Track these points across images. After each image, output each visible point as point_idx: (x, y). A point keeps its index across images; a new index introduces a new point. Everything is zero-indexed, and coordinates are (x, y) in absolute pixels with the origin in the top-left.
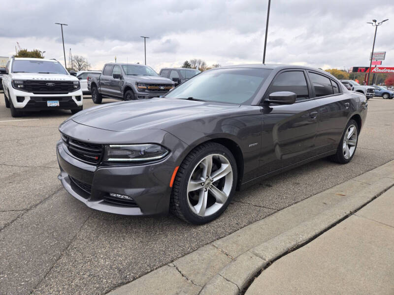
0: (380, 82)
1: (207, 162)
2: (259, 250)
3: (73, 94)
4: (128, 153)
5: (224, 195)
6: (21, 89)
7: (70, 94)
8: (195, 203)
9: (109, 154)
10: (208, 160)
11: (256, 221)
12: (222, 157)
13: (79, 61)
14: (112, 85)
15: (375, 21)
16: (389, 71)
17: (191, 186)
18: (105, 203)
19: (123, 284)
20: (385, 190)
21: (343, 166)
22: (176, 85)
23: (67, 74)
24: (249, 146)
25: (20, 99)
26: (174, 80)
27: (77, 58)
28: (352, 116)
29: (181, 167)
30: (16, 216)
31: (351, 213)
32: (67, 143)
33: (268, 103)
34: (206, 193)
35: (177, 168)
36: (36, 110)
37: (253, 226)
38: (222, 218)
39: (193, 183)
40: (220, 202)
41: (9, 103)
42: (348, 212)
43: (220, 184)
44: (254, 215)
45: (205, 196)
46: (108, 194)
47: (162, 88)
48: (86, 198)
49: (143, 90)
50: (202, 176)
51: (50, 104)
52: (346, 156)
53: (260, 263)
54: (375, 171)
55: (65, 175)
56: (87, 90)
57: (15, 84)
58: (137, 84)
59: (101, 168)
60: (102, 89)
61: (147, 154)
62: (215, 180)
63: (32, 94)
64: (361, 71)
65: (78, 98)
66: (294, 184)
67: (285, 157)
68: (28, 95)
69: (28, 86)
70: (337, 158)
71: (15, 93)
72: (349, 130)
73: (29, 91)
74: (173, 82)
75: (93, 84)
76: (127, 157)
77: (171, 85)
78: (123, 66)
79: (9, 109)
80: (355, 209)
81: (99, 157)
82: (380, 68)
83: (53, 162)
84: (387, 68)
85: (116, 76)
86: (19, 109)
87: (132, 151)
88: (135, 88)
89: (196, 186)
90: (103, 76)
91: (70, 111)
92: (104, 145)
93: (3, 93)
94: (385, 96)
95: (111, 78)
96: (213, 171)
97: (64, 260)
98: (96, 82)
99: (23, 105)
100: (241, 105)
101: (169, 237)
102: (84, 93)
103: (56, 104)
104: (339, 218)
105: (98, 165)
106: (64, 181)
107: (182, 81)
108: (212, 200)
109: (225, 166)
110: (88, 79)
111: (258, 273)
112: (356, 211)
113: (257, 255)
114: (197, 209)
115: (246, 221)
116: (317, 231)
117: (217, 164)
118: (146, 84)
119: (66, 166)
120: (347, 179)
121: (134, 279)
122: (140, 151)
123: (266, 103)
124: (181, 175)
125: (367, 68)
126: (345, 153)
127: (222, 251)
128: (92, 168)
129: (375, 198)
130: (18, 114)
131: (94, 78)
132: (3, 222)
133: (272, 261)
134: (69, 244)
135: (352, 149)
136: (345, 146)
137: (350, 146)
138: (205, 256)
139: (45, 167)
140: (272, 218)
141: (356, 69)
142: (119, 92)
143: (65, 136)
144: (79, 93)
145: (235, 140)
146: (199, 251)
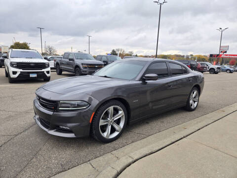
0: (226, 63)
1: (110, 110)
2: (132, 155)
3: (45, 70)
4: (69, 105)
5: (120, 128)
6: (15, 67)
7: (43, 70)
8: (104, 131)
9: (59, 106)
10: (111, 109)
11: (136, 141)
12: (119, 107)
13: (50, 49)
14: (68, 64)
15: (221, 29)
16: (231, 56)
17: (102, 123)
18: (57, 131)
19: (63, 171)
20: (207, 126)
21: (191, 113)
22: (105, 65)
23: (42, 58)
24: (133, 102)
25: (14, 73)
26: (104, 62)
27: (49, 47)
28: (194, 85)
29: (96, 112)
30: (10, 138)
31: (184, 137)
32: (39, 100)
33: (145, 80)
34: (110, 126)
35: (94, 113)
36: (23, 79)
37: (134, 144)
38: (119, 140)
39: (102, 121)
40: (117, 131)
41: (7, 75)
42: (183, 137)
43: (118, 122)
44: (136, 138)
45: (109, 128)
46: (59, 127)
47: (96, 66)
48: (47, 128)
49: (86, 68)
50: (108, 117)
51: (31, 76)
52: (192, 107)
53: (131, 160)
54: (207, 115)
55: (37, 117)
56: (53, 66)
57: (12, 65)
58: (82, 64)
59: (56, 113)
60: (62, 66)
61: (79, 106)
62: (115, 119)
63: (21, 70)
64: (214, 56)
65: (48, 72)
66: (161, 122)
67: (154, 107)
68: (19, 71)
69: (19, 65)
70: (187, 108)
71: (12, 69)
72: (193, 93)
73: (20, 68)
74: (103, 63)
75: (57, 64)
76: (69, 107)
77: (102, 65)
78: (74, 54)
79: (8, 78)
80: (186, 135)
81: (55, 107)
82: (225, 55)
83: (31, 109)
84: (230, 55)
85: (70, 60)
86: (13, 78)
87: (71, 104)
88: (81, 66)
89: (105, 122)
90: (63, 59)
91: (43, 80)
92: (57, 101)
93: (4, 68)
94: (228, 71)
95: (68, 60)
96: (114, 115)
97: (34, 160)
98: (59, 62)
99: (16, 76)
100: (129, 80)
101: (89, 149)
102: (51, 69)
103: (35, 75)
104: (177, 139)
105: (54, 111)
106: (36, 120)
107: (109, 62)
108: (113, 130)
109: (120, 112)
110: (55, 61)
111: (129, 165)
112: (187, 136)
113: (130, 157)
114: (105, 135)
115: (131, 141)
116: (163, 146)
117: (116, 111)
118: (87, 64)
119: (38, 112)
120: (190, 119)
121: (69, 169)
122: (75, 105)
123: (143, 79)
124: (96, 117)
125: (218, 55)
126: (191, 105)
127: (115, 156)
128: (51, 113)
129: (199, 129)
130: (13, 81)
131: (58, 60)
132: (3, 142)
133: (137, 160)
134: (37, 152)
135: (196, 103)
136: (191, 102)
137: (194, 102)
138: (106, 158)
139: (27, 112)
140: (145, 140)
141: (211, 56)
142: (72, 68)
143: (38, 96)
144: (48, 69)
145: (125, 99)
146: (104, 156)
